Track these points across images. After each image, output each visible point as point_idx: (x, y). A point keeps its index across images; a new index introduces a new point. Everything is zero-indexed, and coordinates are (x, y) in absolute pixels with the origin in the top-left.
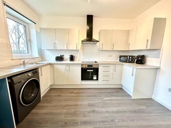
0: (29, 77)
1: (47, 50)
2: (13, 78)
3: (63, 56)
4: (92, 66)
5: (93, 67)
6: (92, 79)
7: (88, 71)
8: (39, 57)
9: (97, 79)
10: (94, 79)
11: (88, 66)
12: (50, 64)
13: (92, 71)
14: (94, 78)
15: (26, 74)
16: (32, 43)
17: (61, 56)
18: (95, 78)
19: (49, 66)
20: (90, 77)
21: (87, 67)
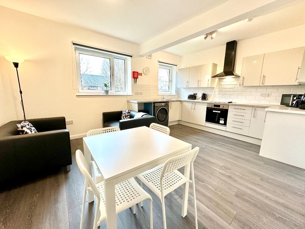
0: (162, 106)
1: (183, 88)
2: (155, 104)
3: (196, 94)
4: (219, 106)
5: (221, 108)
6: (218, 122)
7: (214, 111)
8: (175, 95)
9: (225, 124)
10: (220, 123)
11: (215, 106)
12: (180, 101)
13: (219, 112)
14: (220, 121)
15: (161, 104)
16: (172, 83)
17: (194, 94)
18: (222, 122)
19: (179, 102)
20: (216, 120)
21: (213, 107)
